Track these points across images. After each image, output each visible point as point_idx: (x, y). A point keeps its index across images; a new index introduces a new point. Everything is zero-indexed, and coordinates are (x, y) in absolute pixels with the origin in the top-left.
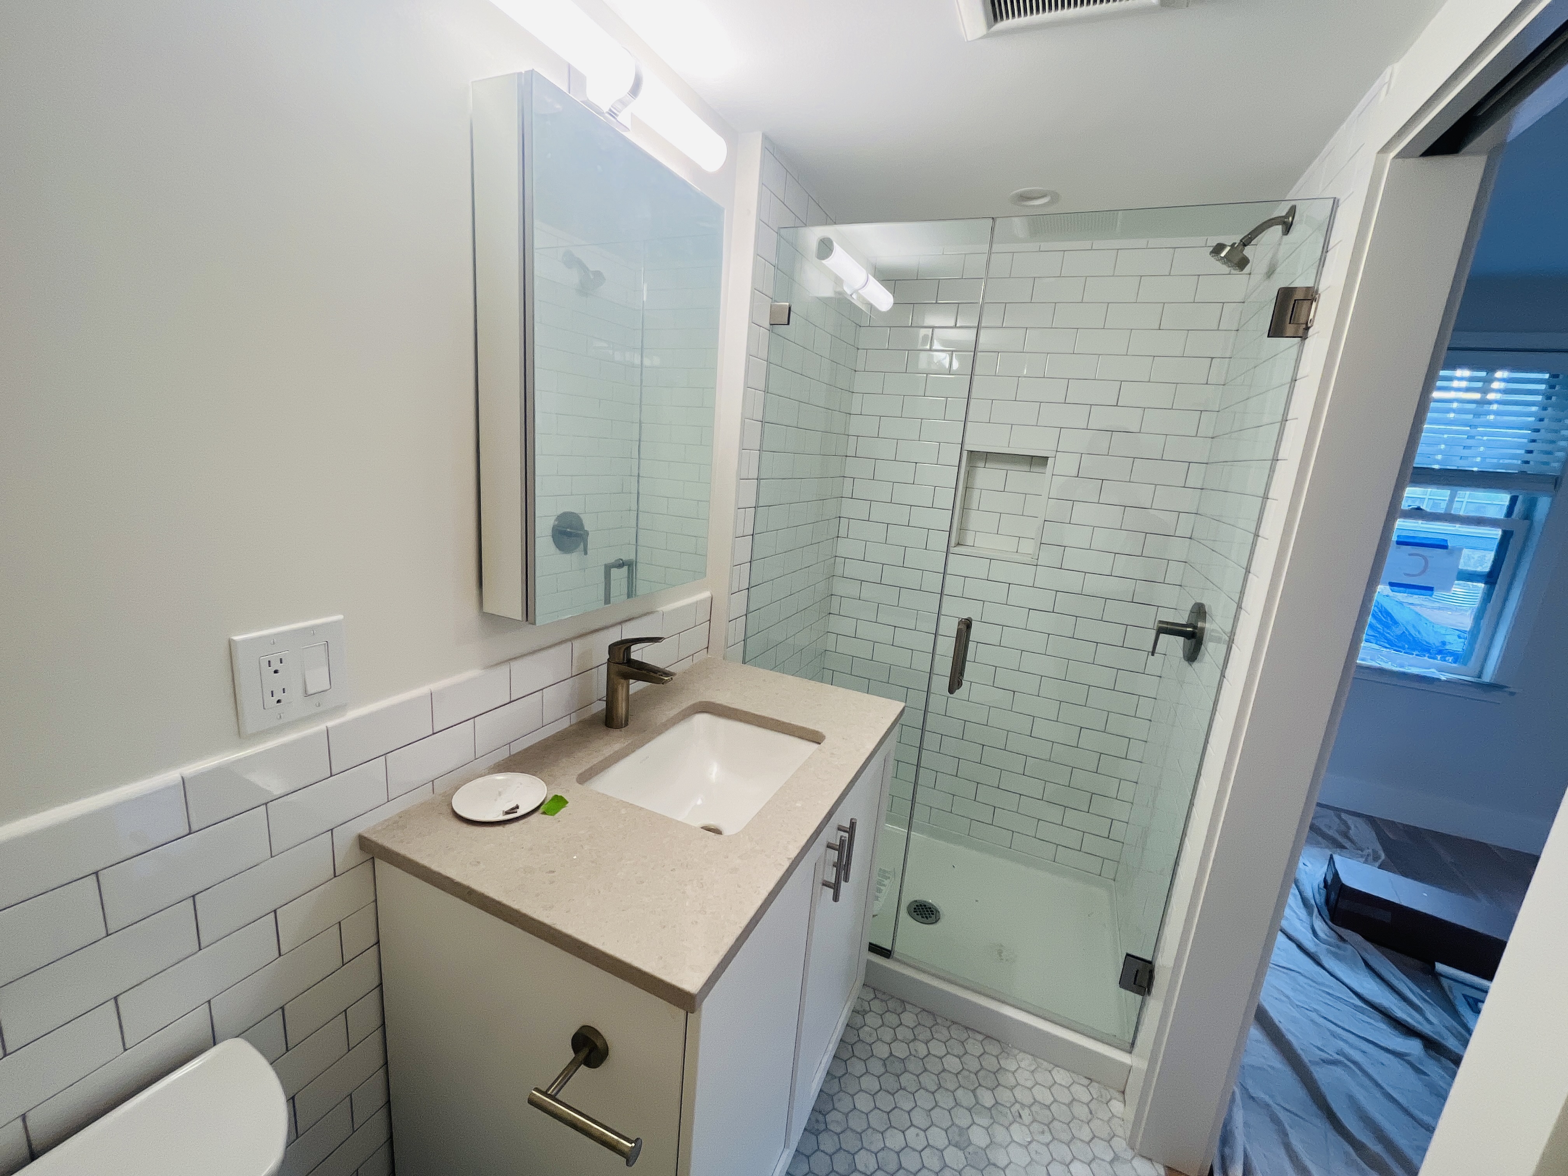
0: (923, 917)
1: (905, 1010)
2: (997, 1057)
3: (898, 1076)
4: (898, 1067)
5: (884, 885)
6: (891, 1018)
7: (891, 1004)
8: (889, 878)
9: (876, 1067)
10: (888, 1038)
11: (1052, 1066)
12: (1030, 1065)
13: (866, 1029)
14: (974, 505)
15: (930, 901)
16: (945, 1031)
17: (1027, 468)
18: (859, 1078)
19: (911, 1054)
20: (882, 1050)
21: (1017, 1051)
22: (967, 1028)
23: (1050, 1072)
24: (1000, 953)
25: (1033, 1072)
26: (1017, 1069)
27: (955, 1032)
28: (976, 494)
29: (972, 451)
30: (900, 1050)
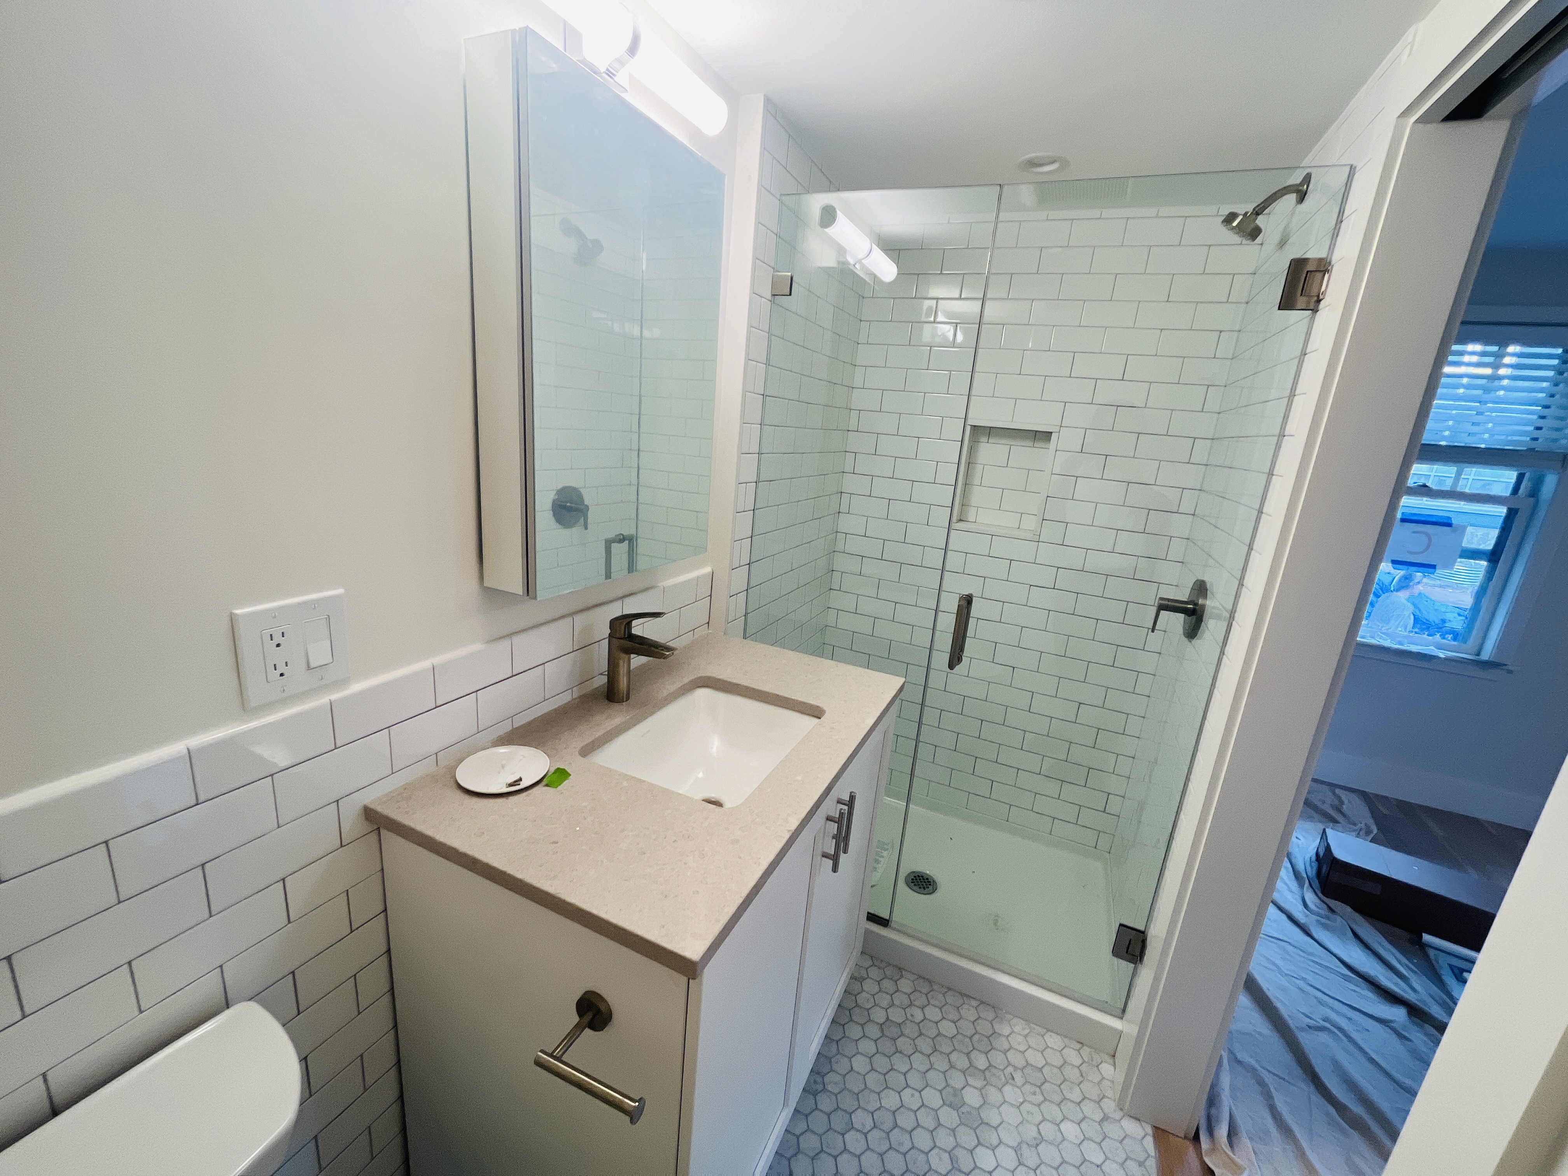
0: (920, 888)
1: (902, 976)
2: (991, 1022)
3: (895, 1040)
4: (894, 1031)
5: (883, 857)
6: (888, 985)
7: (889, 971)
8: (887, 849)
9: (873, 1031)
10: (885, 1004)
11: (1045, 1030)
12: (1023, 1029)
13: (864, 994)
14: (977, 481)
15: (928, 872)
16: (941, 996)
17: (1031, 444)
18: (857, 1040)
19: (907, 1019)
20: (879, 1015)
21: (1010, 1017)
22: (961, 994)
23: (1043, 1036)
24: (996, 923)
25: (1026, 1036)
26: (1011, 1034)
27: (950, 999)
28: (979, 468)
29: (975, 426)
30: (896, 1015)
